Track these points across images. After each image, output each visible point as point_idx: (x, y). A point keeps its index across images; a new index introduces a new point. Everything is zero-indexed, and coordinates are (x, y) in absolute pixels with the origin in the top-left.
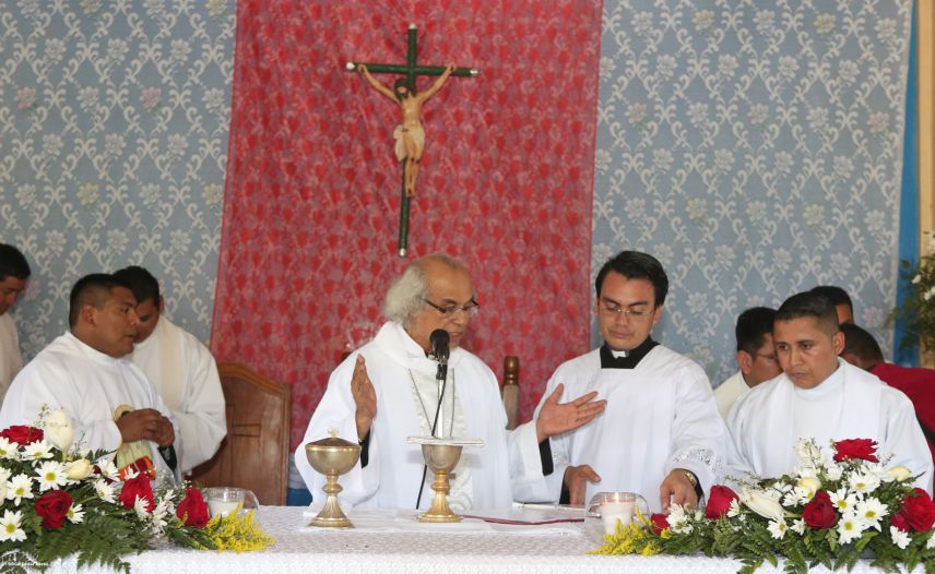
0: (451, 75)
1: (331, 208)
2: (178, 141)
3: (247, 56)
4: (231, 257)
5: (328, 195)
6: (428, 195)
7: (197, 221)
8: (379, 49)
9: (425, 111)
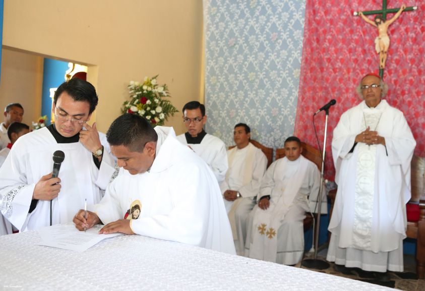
0: (403, 11)
1: (346, 76)
2: (284, 53)
3: (310, 15)
4: (303, 98)
5: (345, 71)
6: (392, 68)
7: (291, 84)
8: (369, 4)
9: (391, 29)
